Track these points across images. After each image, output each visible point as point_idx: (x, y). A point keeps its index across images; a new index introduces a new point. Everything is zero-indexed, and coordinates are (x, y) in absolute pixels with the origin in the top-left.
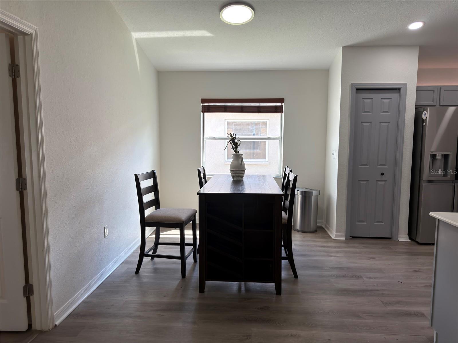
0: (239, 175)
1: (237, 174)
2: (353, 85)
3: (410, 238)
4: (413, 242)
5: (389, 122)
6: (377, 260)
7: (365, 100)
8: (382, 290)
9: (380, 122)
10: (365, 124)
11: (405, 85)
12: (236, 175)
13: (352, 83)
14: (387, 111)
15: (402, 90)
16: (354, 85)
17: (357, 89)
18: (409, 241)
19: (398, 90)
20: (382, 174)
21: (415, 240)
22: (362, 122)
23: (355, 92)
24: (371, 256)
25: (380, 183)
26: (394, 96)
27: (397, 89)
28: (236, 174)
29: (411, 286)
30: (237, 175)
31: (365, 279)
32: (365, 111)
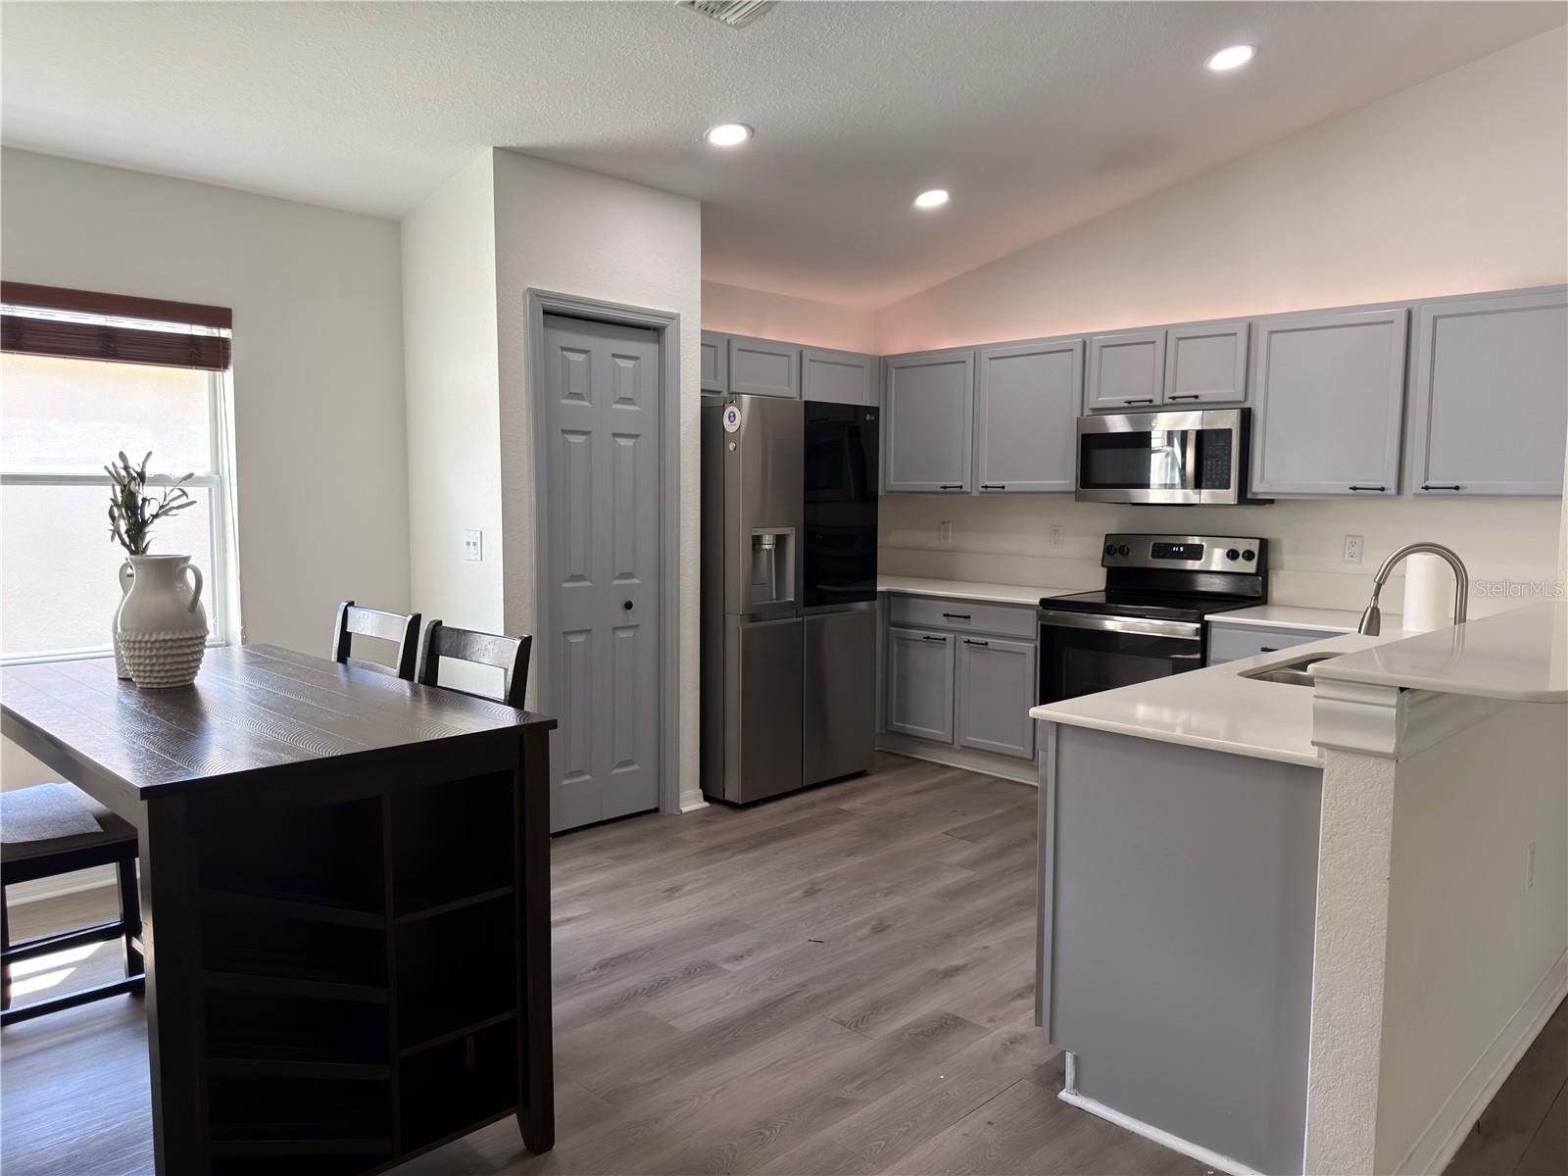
0: (185, 659)
1: (172, 656)
2: (535, 295)
3: (706, 798)
4: (718, 808)
5: (636, 436)
6: (691, 892)
7: (568, 354)
8: (803, 985)
9: (615, 435)
10: (572, 438)
11: (674, 317)
12: (169, 660)
13: (529, 286)
14: (630, 399)
15: (669, 333)
16: (537, 296)
17: (546, 313)
18: (707, 804)
19: (656, 333)
20: (629, 606)
21: (721, 798)
22: (564, 432)
23: (542, 326)
24: (666, 883)
25: (622, 634)
26: (645, 349)
27: (651, 330)
28: (165, 656)
29: (846, 945)
30: (172, 664)
31: (727, 967)
32: (570, 393)
